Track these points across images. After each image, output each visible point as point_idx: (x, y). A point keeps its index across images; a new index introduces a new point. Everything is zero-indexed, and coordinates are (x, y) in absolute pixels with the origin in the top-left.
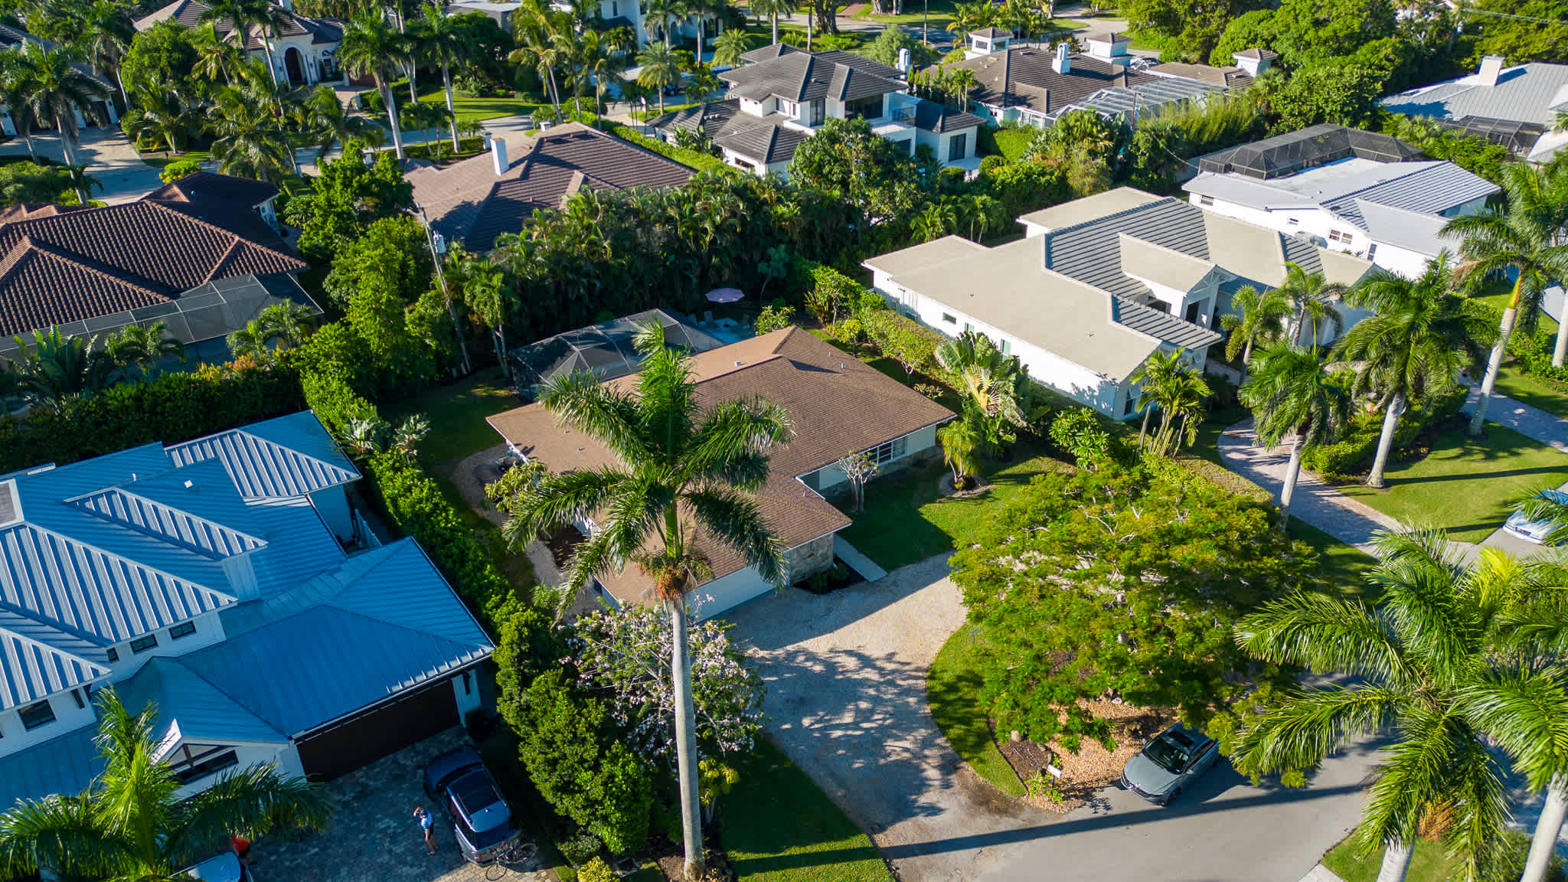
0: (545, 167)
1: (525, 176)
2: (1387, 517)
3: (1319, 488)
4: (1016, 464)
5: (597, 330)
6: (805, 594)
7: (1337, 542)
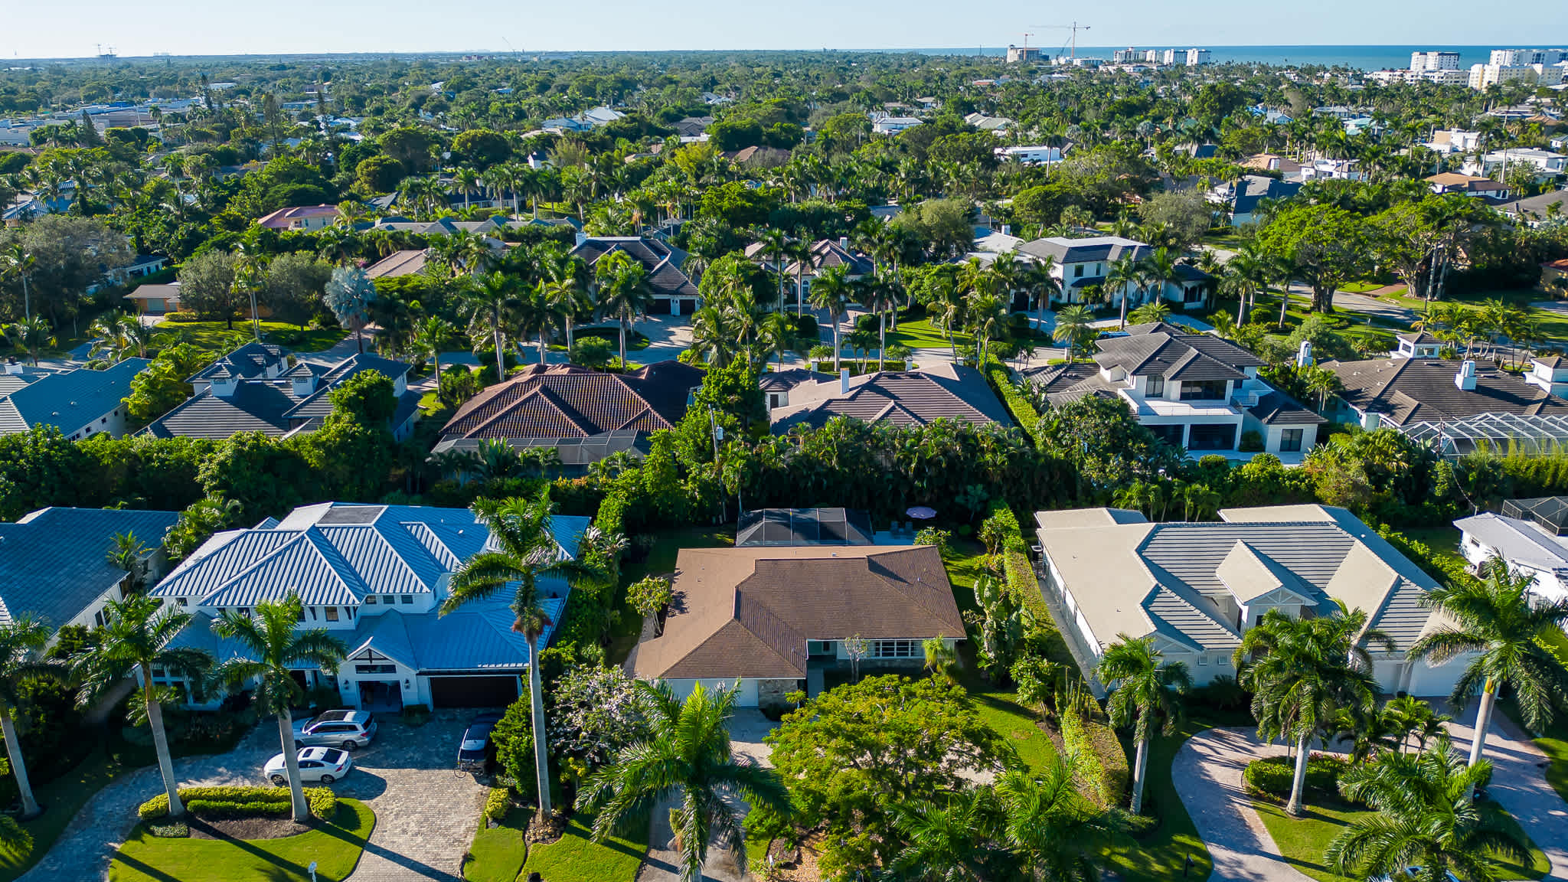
0: (872, 394)
1: (853, 398)
2: (1269, 837)
3: (1239, 795)
4: (1004, 692)
5: (791, 512)
6: (762, 716)
7: (1195, 835)
